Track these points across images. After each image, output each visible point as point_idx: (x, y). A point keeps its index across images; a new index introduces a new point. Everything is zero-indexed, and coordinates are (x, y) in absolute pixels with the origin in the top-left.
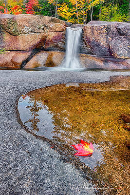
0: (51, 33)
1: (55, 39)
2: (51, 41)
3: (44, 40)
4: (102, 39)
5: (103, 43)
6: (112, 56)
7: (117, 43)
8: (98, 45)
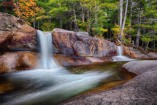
0: (19, 33)
1: (24, 39)
2: (20, 41)
3: (9, 40)
4: (67, 42)
5: (69, 45)
6: (76, 55)
7: (78, 46)
8: (66, 47)
